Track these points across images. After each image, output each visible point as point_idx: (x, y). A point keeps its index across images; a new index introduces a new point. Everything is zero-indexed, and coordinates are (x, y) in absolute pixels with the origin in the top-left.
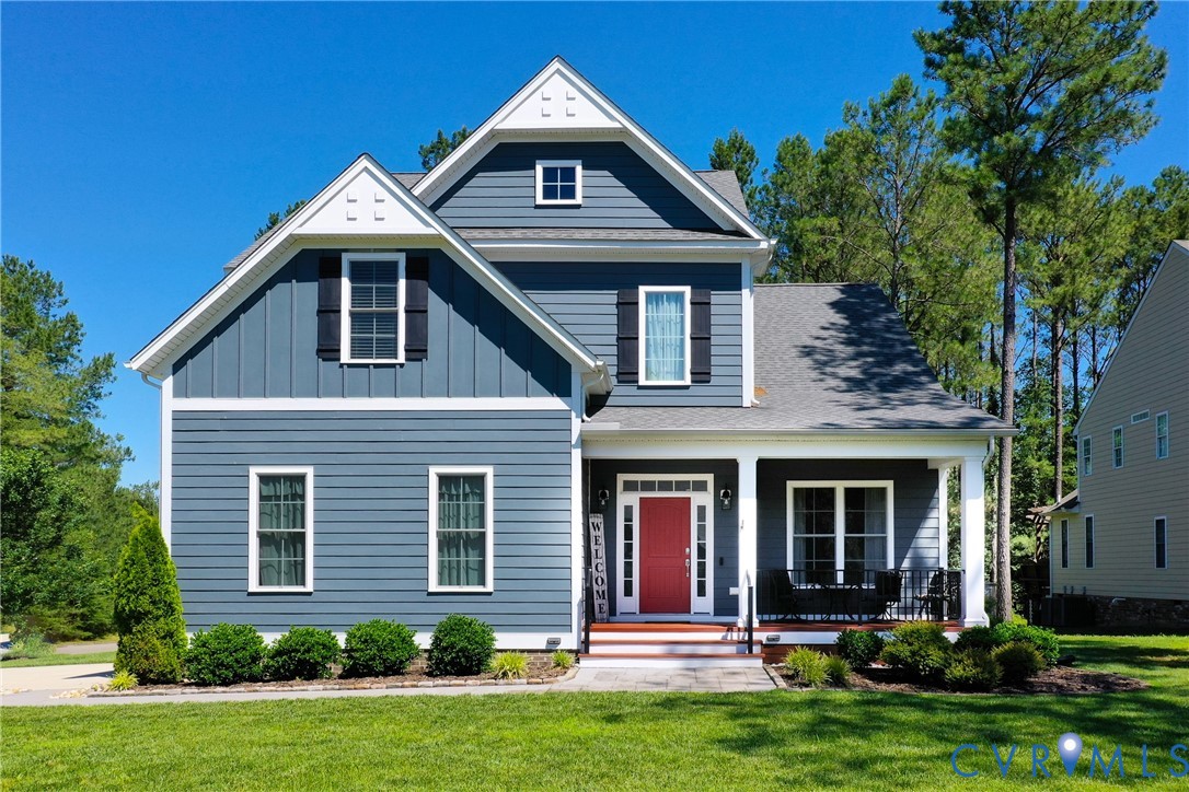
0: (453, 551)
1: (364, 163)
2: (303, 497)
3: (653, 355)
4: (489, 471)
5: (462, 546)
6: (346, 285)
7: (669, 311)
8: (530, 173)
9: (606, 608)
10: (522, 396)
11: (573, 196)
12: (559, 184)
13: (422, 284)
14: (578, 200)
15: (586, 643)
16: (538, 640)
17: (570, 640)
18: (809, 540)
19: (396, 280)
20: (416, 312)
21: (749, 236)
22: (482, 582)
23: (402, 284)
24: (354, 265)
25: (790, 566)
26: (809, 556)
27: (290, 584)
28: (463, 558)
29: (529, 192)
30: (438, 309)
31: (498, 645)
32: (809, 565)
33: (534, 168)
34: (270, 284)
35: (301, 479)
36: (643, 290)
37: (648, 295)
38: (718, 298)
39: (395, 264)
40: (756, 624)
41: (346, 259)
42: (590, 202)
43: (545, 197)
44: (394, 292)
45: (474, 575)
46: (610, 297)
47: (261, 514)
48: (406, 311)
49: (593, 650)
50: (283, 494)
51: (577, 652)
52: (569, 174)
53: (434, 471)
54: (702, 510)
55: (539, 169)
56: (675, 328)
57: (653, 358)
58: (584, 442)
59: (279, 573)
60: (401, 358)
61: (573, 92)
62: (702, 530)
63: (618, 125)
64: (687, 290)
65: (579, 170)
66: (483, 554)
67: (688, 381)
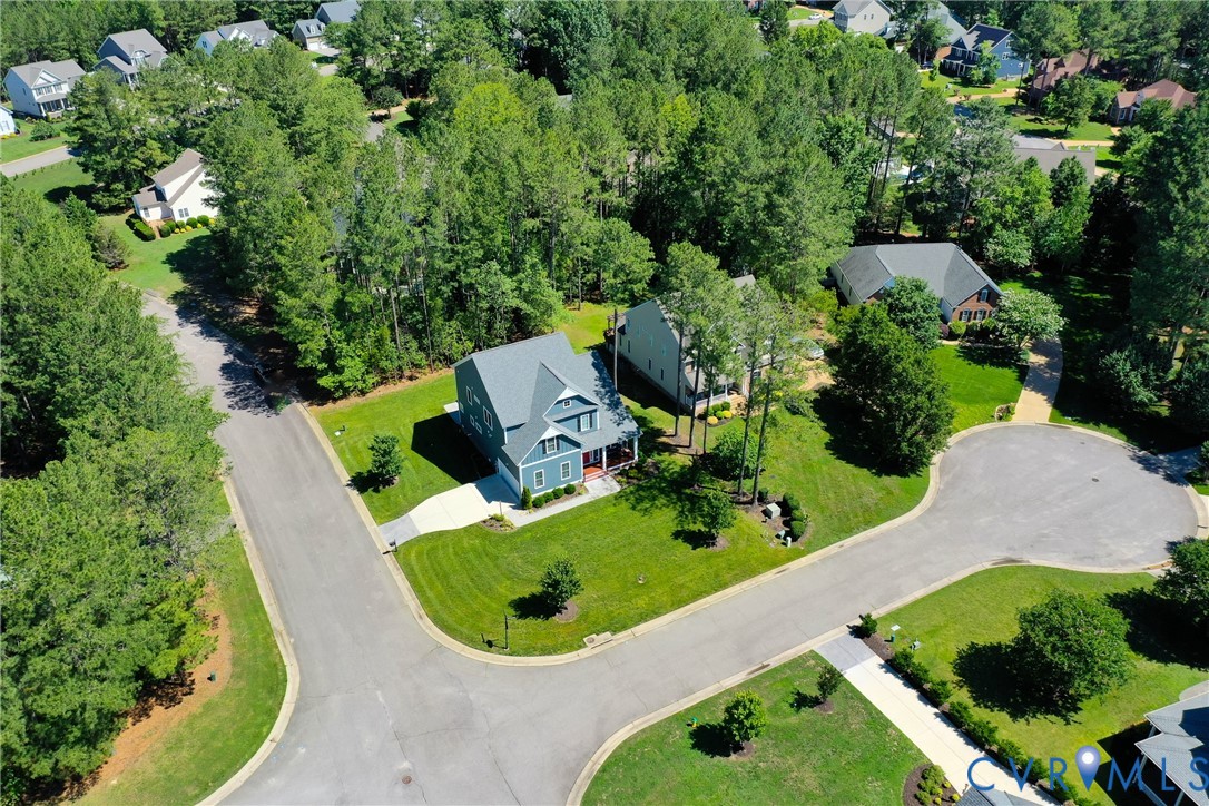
4: (569, 462)
6: (547, 444)
7: (586, 418)
8: (562, 403)
10: (573, 450)
17: (584, 479)
22: (569, 476)
27: (541, 486)
31: (575, 486)
35: (542, 472)
37: (582, 417)
38: (593, 414)
42: (572, 406)
46: (576, 420)
47: (536, 478)
48: (556, 444)
50: (539, 475)
53: (561, 465)
54: (596, 452)
56: (587, 423)
57: (583, 426)
58: (583, 453)
60: (556, 450)
62: (598, 454)
64: (588, 415)
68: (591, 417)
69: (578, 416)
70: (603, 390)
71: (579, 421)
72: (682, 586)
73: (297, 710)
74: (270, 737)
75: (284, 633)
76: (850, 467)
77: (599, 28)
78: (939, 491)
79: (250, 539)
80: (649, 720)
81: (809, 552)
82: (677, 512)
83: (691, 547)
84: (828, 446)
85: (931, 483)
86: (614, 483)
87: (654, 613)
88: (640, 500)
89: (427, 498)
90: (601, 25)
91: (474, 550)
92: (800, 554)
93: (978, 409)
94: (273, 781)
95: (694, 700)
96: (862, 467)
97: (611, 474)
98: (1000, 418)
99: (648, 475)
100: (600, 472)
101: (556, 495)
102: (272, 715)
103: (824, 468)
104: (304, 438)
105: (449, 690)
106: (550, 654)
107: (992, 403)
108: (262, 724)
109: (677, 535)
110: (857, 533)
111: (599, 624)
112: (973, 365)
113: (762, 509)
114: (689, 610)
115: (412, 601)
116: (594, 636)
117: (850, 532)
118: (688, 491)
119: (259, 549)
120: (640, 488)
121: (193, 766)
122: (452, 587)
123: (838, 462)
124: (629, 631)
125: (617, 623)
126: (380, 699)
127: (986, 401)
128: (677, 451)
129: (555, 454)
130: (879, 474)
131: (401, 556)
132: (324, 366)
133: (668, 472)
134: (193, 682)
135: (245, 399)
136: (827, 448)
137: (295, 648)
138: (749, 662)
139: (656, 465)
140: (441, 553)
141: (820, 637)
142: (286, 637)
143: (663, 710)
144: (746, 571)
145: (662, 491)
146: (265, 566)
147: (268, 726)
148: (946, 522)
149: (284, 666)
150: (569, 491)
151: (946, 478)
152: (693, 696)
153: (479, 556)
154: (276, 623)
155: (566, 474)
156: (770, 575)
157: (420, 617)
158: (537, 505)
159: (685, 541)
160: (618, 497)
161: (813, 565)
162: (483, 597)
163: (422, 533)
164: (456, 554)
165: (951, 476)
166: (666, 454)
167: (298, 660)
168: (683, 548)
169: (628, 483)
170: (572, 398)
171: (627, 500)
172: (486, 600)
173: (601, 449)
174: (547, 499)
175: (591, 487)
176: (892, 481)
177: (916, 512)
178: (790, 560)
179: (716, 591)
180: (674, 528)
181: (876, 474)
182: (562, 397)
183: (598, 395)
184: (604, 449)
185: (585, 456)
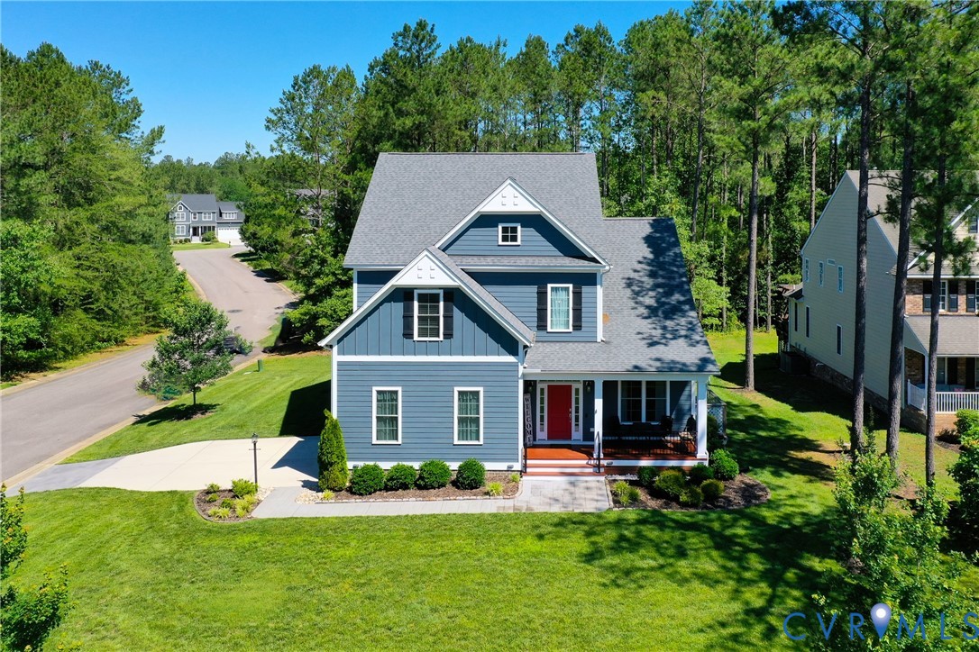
0: (465, 425)
1: (426, 253)
2: (396, 400)
3: (554, 316)
4: (481, 389)
5: (469, 424)
6: (416, 304)
7: (562, 295)
8: (496, 229)
9: (532, 439)
10: (495, 355)
11: (516, 241)
12: (510, 235)
13: (450, 304)
14: (519, 242)
15: (525, 466)
16: (503, 466)
17: (518, 466)
18: (629, 400)
19: (438, 302)
20: (448, 318)
21: (600, 263)
22: (478, 439)
23: (441, 304)
24: (419, 295)
25: (619, 415)
26: (629, 408)
27: (390, 439)
28: (469, 428)
29: (495, 238)
30: (458, 315)
31: (487, 468)
32: (629, 413)
33: (497, 226)
34: (381, 304)
35: (396, 392)
36: (549, 286)
37: (552, 288)
38: (585, 289)
39: (438, 295)
40: (602, 456)
41: (416, 292)
42: (524, 243)
43: (503, 241)
44: (438, 306)
45: (474, 435)
46: (534, 289)
47: (378, 407)
48: (444, 317)
49: (528, 470)
50: (388, 399)
51: (521, 471)
52: (514, 230)
53: (457, 389)
54: (577, 390)
55: (500, 228)
56: (565, 303)
57: (554, 319)
58: (524, 375)
59: (385, 434)
60: (441, 338)
61: (517, 194)
62: (577, 400)
63: (537, 210)
64: (571, 286)
65: (519, 228)
66: (478, 426)
67: (571, 329)
68: (578, 296)
69: (540, 280)
70: (648, 282)
71: (542, 297)
100: (580, 463)
101: (425, 482)
120: (655, 519)
129: (438, 349)
150: (469, 481)
155: (467, 427)
158: (364, 485)
170: (526, 219)
173: (589, 385)
174: (397, 484)
175: (535, 488)
182: (493, 205)
183: (629, 285)
184: (599, 389)
185: (530, 386)
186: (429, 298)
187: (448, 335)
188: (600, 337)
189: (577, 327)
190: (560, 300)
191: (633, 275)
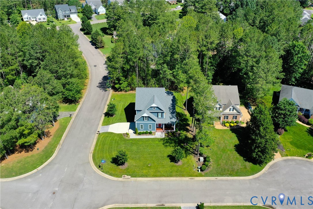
4: (151, 125)
10: (153, 122)
13: (148, 118)
17: (155, 131)
25: (166, 127)
27: (142, 129)
31: (152, 132)
35: (143, 125)
41: (144, 117)
42: (156, 109)
43: (154, 109)
47: (141, 126)
53: (149, 125)
61: (155, 105)
62: (162, 126)
68: (162, 114)
69: (158, 113)
70: (171, 108)
71: (158, 114)
72: (159, 171)
73: (48, 165)
74: (37, 169)
75: (61, 145)
76: (238, 155)
77: (251, 5)
78: (264, 174)
79: (73, 119)
80: (120, 206)
81: (204, 176)
82: (174, 149)
83: (170, 161)
84: (236, 146)
85: (264, 170)
86: (164, 135)
87: (146, 176)
88: (167, 142)
89: (117, 123)
90: (252, 4)
91: (116, 140)
92: (201, 176)
93: (300, 151)
94: (29, 179)
95: (136, 205)
96: (242, 156)
97: (165, 132)
98: (307, 157)
99: (175, 136)
100: (162, 131)
101: (146, 133)
102: (42, 163)
103: (229, 152)
104: (105, 99)
105: (81, 175)
106: (111, 176)
107: (307, 151)
108: (38, 165)
109: (169, 156)
110: (224, 176)
111: (130, 173)
112: (310, 136)
113: (199, 158)
114: (157, 179)
115: (93, 148)
116: (126, 176)
117: (222, 175)
118: (182, 144)
119: (73, 122)
120: (170, 139)
121: (18, 168)
122: (103, 148)
123: (235, 152)
124: (136, 178)
125: (134, 174)
126: (65, 170)
127: (305, 150)
128: (189, 132)
129: (147, 121)
130: (246, 160)
131: (100, 136)
132: (117, 82)
133: (181, 137)
134: (34, 148)
135: (102, 86)
136: (234, 146)
137: (60, 149)
138: (160, 202)
139: (179, 134)
140: (108, 138)
141: (186, 204)
142: (60, 146)
143: (125, 205)
144: (181, 174)
145: (175, 142)
146: (71, 127)
147: (39, 166)
148: (258, 185)
149: (54, 153)
150: (150, 133)
151: (270, 170)
152: (136, 204)
153: (115, 142)
154: (61, 142)
155: (150, 128)
156: (187, 179)
157: (91, 153)
158: (140, 134)
159: (170, 159)
160: (161, 139)
161: (203, 181)
162: (108, 154)
163: (108, 131)
164: (111, 140)
165: (273, 170)
166: (185, 132)
167: (58, 153)
168: (168, 160)
169: (168, 136)
170: (156, 107)
171: (164, 141)
172: (108, 155)
173: (163, 124)
174: (143, 133)
175: (157, 134)
176: (249, 165)
177: (251, 177)
178: (197, 176)
179: (168, 177)
180: (170, 153)
181: (245, 160)
182: (152, 106)
183: (169, 108)
184: (164, 124)
185: (157, 124)
186: (146, 117)
187: (148, 120)
188: (164, 118)
189: (162, 117)
190: (160, 115)
191: (170, 107)
